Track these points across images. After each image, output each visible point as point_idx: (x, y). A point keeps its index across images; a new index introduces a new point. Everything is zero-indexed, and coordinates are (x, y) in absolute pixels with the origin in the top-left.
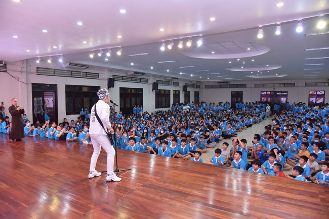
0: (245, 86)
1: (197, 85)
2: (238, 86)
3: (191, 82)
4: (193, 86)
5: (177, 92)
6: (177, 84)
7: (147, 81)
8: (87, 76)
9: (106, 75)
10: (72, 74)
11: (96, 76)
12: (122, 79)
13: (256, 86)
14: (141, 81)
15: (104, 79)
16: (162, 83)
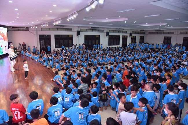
0: (173, 33)
1: (142, 32)
2: (168, 33)
3: (137, 30)
4: (138, 33)
5: (126, 37)
6: (126, 32)
7: (102, 31)
8: (65, 30)
9: (76, 29)
10: (57, 30)
11: (71, 30)
12: (86, 30)
13: (181, 33)
14: (98, 31)
15: (75, 31)
16: (114, 32)
